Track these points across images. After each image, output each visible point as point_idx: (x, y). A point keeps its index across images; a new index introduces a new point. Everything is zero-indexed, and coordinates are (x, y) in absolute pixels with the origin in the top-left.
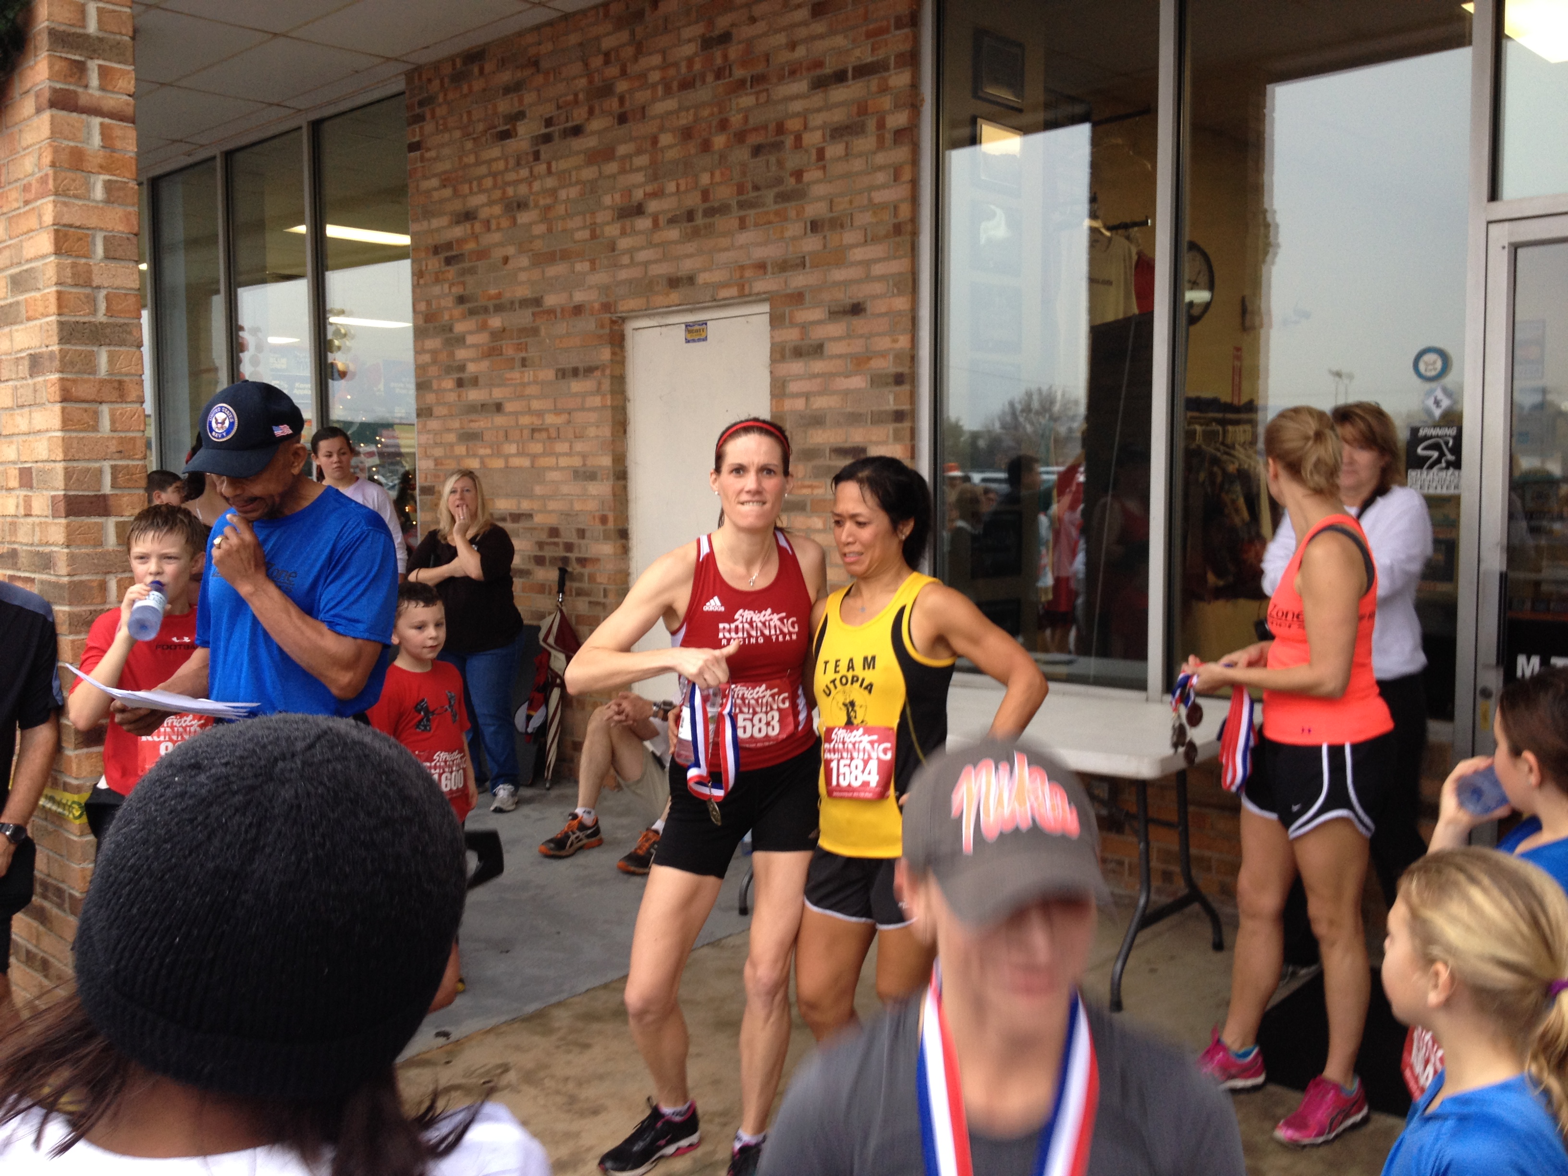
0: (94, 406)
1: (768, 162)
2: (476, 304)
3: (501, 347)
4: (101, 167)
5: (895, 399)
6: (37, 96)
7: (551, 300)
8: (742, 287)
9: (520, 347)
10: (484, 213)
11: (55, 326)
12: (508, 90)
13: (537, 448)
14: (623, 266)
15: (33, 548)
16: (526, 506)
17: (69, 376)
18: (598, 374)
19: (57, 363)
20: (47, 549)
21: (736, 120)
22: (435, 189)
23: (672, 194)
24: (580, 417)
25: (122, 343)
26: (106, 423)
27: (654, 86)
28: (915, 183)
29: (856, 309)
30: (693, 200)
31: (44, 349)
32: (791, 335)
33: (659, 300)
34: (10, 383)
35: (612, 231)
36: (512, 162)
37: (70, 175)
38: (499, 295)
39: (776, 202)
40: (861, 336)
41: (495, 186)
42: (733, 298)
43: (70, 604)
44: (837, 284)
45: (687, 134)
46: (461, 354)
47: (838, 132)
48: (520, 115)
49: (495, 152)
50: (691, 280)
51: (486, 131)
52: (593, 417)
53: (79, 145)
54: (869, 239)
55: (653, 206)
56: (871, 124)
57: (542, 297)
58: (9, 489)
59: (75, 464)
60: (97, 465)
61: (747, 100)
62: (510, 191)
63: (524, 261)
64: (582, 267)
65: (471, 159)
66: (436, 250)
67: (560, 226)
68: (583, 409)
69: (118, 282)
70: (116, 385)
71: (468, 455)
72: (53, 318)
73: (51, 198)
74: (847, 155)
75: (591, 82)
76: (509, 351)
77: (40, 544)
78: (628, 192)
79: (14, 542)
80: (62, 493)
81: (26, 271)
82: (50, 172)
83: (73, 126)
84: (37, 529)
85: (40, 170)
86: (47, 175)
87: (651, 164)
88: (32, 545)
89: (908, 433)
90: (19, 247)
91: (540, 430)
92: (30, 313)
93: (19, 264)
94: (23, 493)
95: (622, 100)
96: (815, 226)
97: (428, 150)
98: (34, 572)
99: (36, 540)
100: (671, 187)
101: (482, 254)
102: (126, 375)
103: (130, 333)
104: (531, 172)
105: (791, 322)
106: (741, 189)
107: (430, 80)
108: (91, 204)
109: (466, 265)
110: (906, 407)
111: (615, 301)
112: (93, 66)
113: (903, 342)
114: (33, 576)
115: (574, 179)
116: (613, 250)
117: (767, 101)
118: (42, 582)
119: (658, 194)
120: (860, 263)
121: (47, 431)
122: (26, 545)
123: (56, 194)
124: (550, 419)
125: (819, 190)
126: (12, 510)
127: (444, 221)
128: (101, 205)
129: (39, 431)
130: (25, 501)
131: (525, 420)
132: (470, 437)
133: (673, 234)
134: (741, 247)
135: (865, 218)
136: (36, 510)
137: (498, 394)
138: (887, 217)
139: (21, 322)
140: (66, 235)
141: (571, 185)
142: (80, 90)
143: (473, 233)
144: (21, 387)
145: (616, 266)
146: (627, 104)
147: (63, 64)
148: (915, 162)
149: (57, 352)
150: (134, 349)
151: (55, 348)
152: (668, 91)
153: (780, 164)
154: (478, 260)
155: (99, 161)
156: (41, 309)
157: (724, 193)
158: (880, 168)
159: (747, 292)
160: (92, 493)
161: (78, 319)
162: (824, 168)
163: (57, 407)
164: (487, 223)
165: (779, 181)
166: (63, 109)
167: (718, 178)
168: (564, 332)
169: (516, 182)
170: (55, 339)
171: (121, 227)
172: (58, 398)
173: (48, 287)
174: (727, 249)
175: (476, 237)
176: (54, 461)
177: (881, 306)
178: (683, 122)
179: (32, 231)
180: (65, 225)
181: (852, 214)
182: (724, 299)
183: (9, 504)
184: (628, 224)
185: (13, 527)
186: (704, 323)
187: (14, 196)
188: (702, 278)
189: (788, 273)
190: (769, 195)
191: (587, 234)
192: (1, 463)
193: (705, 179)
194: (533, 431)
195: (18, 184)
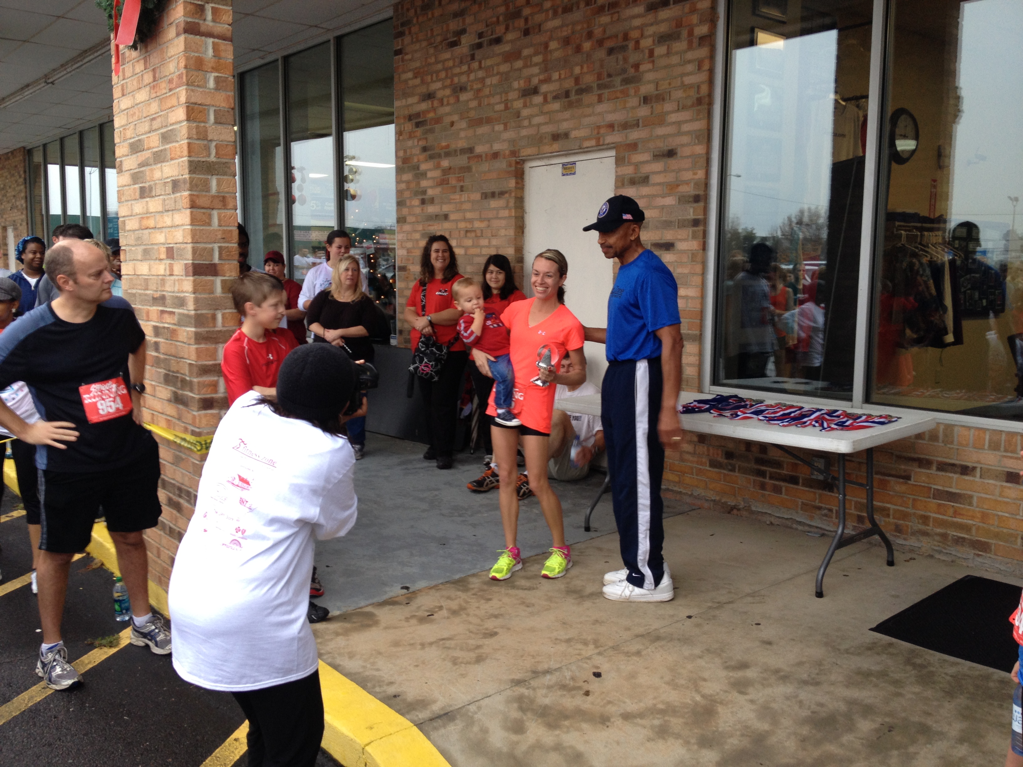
0: (208, 211)
1: (617, 59)
2: (434, 152)
3: (448, 179)
4: (213, 68)
5: (693, 212)
6: (177, 26)
7: (479, 149)
8: (598, 139)
9: (459, 179)
10: (440, 94)
11: (187, 164)
12: (456, 15)
13: (468, 242)
14: (524, 127)
15: (174, 294)
17: (195, 193)
18: (507, 195)
19: (188, 185)
20: (182, 295)
21: (598, 32)
22: (410, 79)
23: (556, 81)
24: (496, 223)
25: (225, 174)
26: (215, 221)
27: (547, 11)
28: (711, 71)
29: (671, 153)
30: (569, 84)
31: (181, 177)
32: (628, 170)
33: (547, 148)
34: (161, 197)
35: (518, 104)
36: (457, 61)
37: (195, 73)
38: (448, 146)
39: (621, 85)
40: (673, 171)
41: (447, 77)
42: (592, 147)
43: (196, 327)
44: (658, 137)
45: (566, 41)
46: (424, 183)
47: (663, 39)
48: (463, 31)
49: (447, 55)
50: (566, 135)
51: (442, 42)
52: (503, 223)
53: (201, 55)
54: (680, 108)
55: (544, 88)
56: (684, 33)
57: (474, 147)
58: (161, 260)
59: (198, 245)
60: (210, 246)
61: (605, 19)
62: (456, 80)
63: (464, 124)
64: (499, 127)
65: (433, 60)
66: (410, 118)
67: (486, 101)
68: (497, 218)
69: (222, 137)
70: (221, 198)
72: (186, 159)
73: (185, 87)
74: (668, 53)
75: (507, 9)
76: (453, 182)
77: (178, 292)
78: (529, 79)
79: (163, 291)
80: (191, 262)
81: (170, 130)
82: (184, 71)
83: (197, 44)
85: (178, 70)
86: (182, 73)
87: (544, 61)
88: (173, 292)
89: (701, 233)
90: (167, 117)
91: (470, 231)
92: (172, 156)
93: (166, 126)
94: (168, 262)
95: (526, 20)
96: (646, 100)
97: (407, 54)
98: (175, 308)
99: (176, 289)
101: (438, 120)
102: (228, 193)
103: (229, 168)
104: (469, 67)
105: (628, 162)
106: (599, 77)
107: (408, 10)
108: (207, 90)
109: (428, 127)
110: (701, 217)
111: (519, 150)
112: (209, 7)
113: (701, 174)
114: (174, 310)
115: (495, 72)
116: (518, 117)
117: (618, 19)
118: (180, 314)
119: (548, 80)
120: (674, 123)
121: (182, 225)
122: (170, 292)
123: (188, 84)
124: (477, 224)
125: (650, 76)
126: (162, 272)
127: (415, 99)
128: (213, 91)
129: (178, 226)
130: (170, 267)
131: (462, 225)
133: (556, 106)
134: (599, 114)
135: (678, 94)
136: (176, 272)
137: (446, 208)
138: (693, 93)
139: (168, 161)
140: (193, 109)
141: (493, 75)
142: (201, 22)
143: (432, 107)
144: (167, 199)
145: (520, 127)
146: (530, 22)
147: (192, 7)
148: (712, 57)
149: (188, 179)
150: (231, 178)
151: (187, 176)
152: (555, 13)
153: (625, 60)
154: (435, 124)
155: (212, 64)
156: (179, 153)
157: (589, 79)
158: (689, 62)
159: (601, 143)
160: (207, 262)
161: (200, 159)
162: (653, 62)
163: (188, 212)
164: (441, 101)
165: (624, 71)
166: (191, 34)
167: (585, 70)
168: (487, 169)
169: (459, 75)
170: (187, 171)
171: (223, 104)
172: (188, 206)
173: (183, 140)
174: (590, 116)
175: (434, 109)
176: (186, 243)
177: (687, 151)
178: (565, 34)
179: (173, 107)
180: (192, 103)
181: (670, 92)
182: (587, 148)
183: (161, 268)
184: (528, 100)
185: (163, 282)
186: (574, 163)
187: (164, 86)
188: (573, 134)
189: (628, 131)
190: (618, 80)
191: (501, 107)
192: (156, 244)
193: (577, 70)
194: (467, 231)
195: (166, 79)
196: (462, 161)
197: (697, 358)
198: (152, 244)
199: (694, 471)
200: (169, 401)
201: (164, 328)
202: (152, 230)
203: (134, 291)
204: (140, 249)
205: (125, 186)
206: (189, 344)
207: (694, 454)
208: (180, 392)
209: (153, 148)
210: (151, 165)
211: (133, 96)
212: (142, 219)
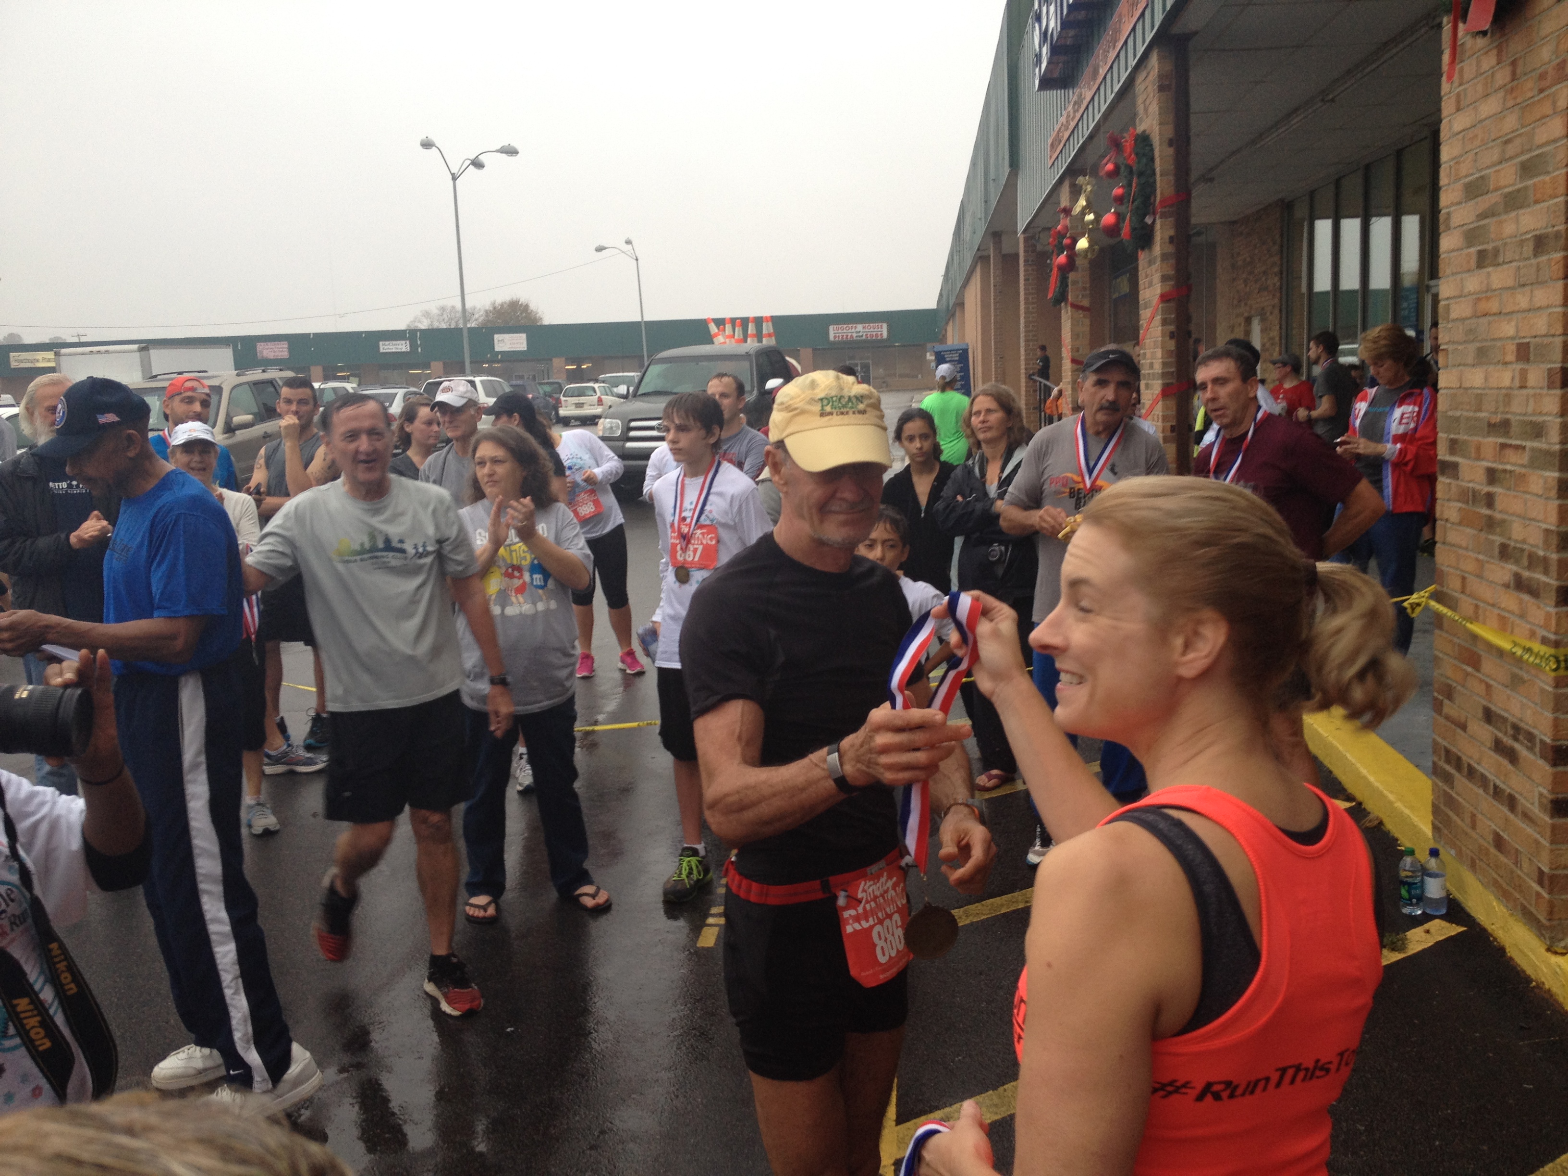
15: (1526, 418)
19: (1562, 242)
20: (1540, 419)
31: (1550, 230)
34: (1514, 264)
43: (1561, 471)
58: (1506, 363)
72: (1562, 199)
77: (1534, 414)
79: (1508, 413)
80: (1559, 365)
81: (1537, 156)
84: (1531, 401)
85: (1559, 56)
88: (1525, 415)
90: (1532, 134)
92: (1538, 196)
93: (1530, 150)
94: (1519, 366)
98: (1526, 440)
99: (1530, 409)
114: (1524, 444)
118: (1533, 450)
121: (1548, 307)
122: (1520, 414)
126: (1507, 382)
129: (1540, 308)
130: (1521, 374)
136: (1531, 383)
139: (1529, 206)
144: (1524, 266)
149: (1563, 232)
151: (1561, 227)
156: (1550, 192)
163: (1560, 284)
172: (1561, 275)
173: (1558, 169)
176: (1553, 336)
179: (1546, 117)
183: (1505, 377)
185: (1508, 398)
187: (1529, 87)
192: (1501, 339)
195: (1533, 74)
198: (1494, 340)
200: (1507, 586)
201: (1505, 471)
202: (1496, 318)
203: (1458, 414)
204: (1472, 348)
205: (1453, 250)
206: (1547, 498)
208: (1526, 574)
209: (1505, 187)
210: (1499, 214)
211: (1476, 109)
212: (1479, 299)
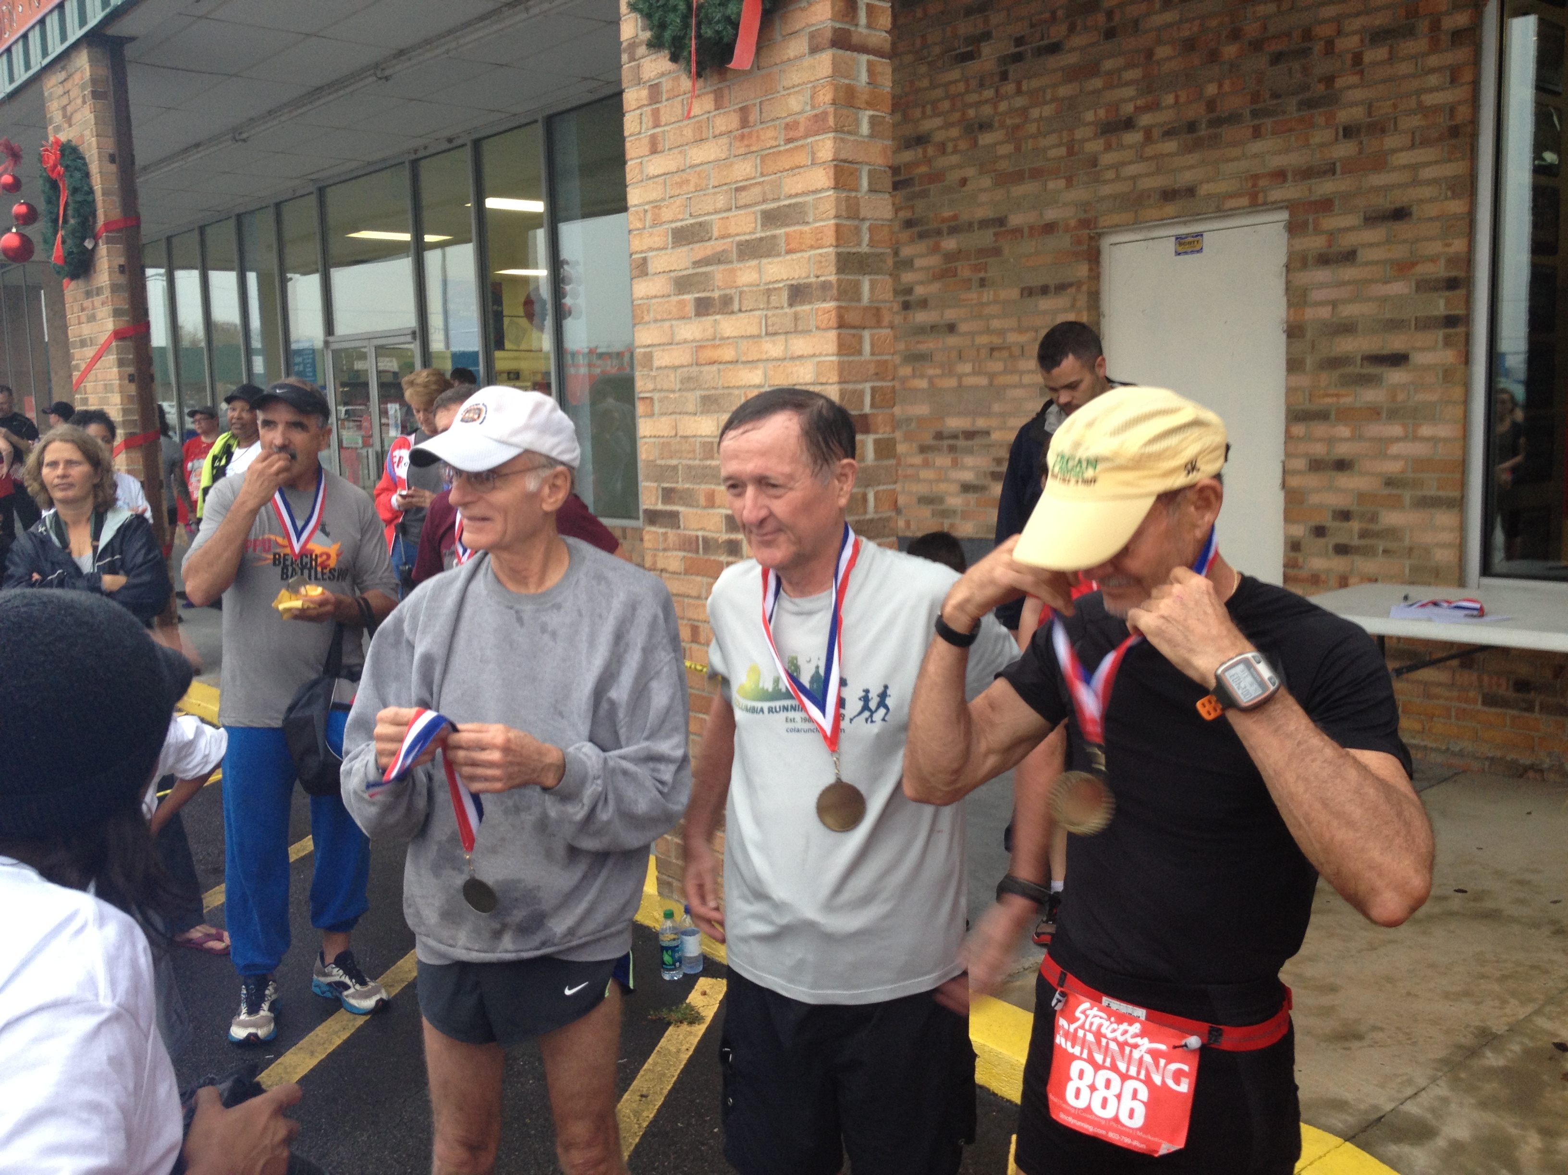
0: (859, 332)
1: (1290, 70)
2: (927, 227)
3: (956, 269)
4: (867, 103)
5: (1446, 305)
6: (812, 37)
7: (1016, 220)
8: (1254, 196)
9: (976, 268)
10: (939, 137)
11: (833, 258)
12: (970, 11)
13: (998, 366)
14: (1106, 182)
16: (981, 423)
17: (843, 304)
18: (1073, 290)
19: (833, 292)
21: (1252, 28)
23: (1169, 107)
25: (879, 271)
26: (867, 347)
28: (1478, 82)
29: (1400, 214)
31: (814, 279)
32: (1314, 243)
33: (1149, 214)
34: (757, 313)
35: (1094, 146)
36: (974, 83)
37: (845, 111)
38: (955, 217)
39: (1299, 110)
40: (1405, 241)
41: (953, 109)
42: (1243, 208)
44: (1378, 189)
45: (1189, 45)
46: (910, 277)
47: (1381, 35)
48: (985, 36)
49: (955, 74)
51: (943, 54)
53: (852, 82)
54: (1418, 141)
56: (1423, 26)
57: (1006, 217)
59: (846, 386)
60: (860, 387)
62: (971, 113)
63: (986, 182)
64: (1056, 184)
65: (925, 83)
67: (1030, 144)
69: (877, 214)
70: (873, 311)
71: (914, 376)
72: (829, 250)
73: (831, 135)
74: (1391, 58)
76: (965, 272)
78: (1115, 107)
81: (788, 205)
82: (830, 109)
83: (849, 64)
85: (815, 107)
86: (825, 113)
87: (1143, 77)
89: (1463, 339)
90: (778, 184)
91: (1000, 349)
92: (792, 246)
93: (776, 200)
95: (1110, 14)
96: (1349, 132)
100: (1170, 99)
101: (936, 177)
102: (883, 301)
104: (997, 91)
105: (1315, 229)
106: (1255, 97)
108: (860, 139)
109: (917, 189)
110: (1460, 312)
111: (1096, 218)
112: (862, 5)
113: (1459, 245)
115: (1049, 97)
116: (1096, 166)
117: (1291, 8)
119: (1152, 107)
120: (1405, 167)
123: (837, 131)
124: (1013, 338)
125: (1355, 95)
128: (866, 140)
131: (983, 340)
132: (916, 358)
133: (1170, 146)
134: (1255, 156)
137: (950, 315)
138: (1441, 120)
139: (779, 255)
140: (842, 170)
141: (1046, 103)
142: (853, 29)
143: (925, 157)
144: (774, 315)
145: (1097, 180)
146: (1117, 19)
147: (841, 3)
148: (1476, 63)
149: (834, 282)
151: (833, 278)
153: (1305, 70)
154: (930, 183)
155: (865, 97)
156: (810, 242)
158: (1434, 70)
159: (1260, 201)
161: (848, 250)
162: (1361, 73)
163: (832, 335)
164: (942, 147)
165: (1305, 87)
166: (841, 48)
167: (1227, 87)
168: (1033, 250)
169: (978, 104)
170: (833, 269)
171: (878, 161)
172: (835, 325)
173: (823, 220)
174: (1237, 159)
175: (929, 161)
176: (824, 384)
177: (1432, 210)
178: (1187, 33)
179: (797, 167)
180: (843, 161)
181: (1396, 118)
182: (1231, 209)
184: (1114, 140)
186: (1200, 235)
187: (770, 135)
188: (1204, 190)
189: (1313, 181)
190: (1294, 101)
191: (1063, 151)
193: (1211, 90)
194: (992, 350)
195: (777, 123)
196: (985, 238)
197: (1457, 534)
199: (1453, 714)
202: (729, 366)
203: (674, 462)
204: (693, 395)
205: (655, 297)
207: (1452, 685)
209: (737, 235)
210: (731, 262)
211: (684, 154)
212: (699, 348)
